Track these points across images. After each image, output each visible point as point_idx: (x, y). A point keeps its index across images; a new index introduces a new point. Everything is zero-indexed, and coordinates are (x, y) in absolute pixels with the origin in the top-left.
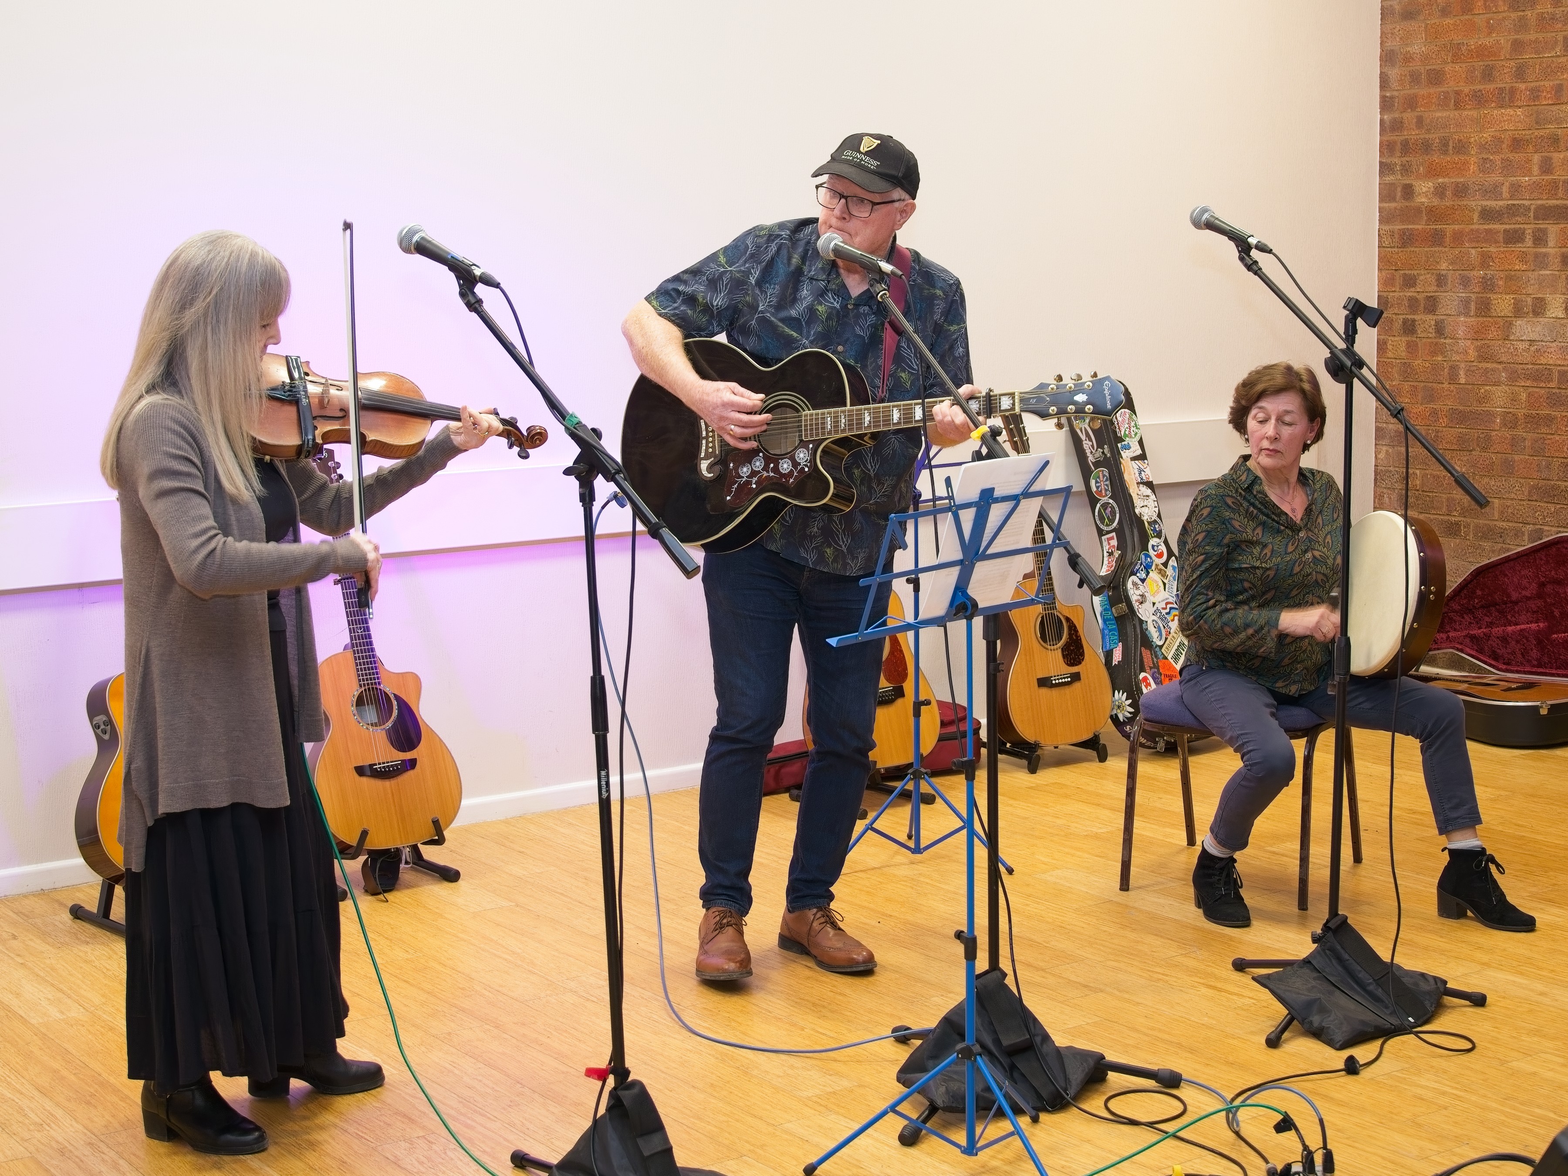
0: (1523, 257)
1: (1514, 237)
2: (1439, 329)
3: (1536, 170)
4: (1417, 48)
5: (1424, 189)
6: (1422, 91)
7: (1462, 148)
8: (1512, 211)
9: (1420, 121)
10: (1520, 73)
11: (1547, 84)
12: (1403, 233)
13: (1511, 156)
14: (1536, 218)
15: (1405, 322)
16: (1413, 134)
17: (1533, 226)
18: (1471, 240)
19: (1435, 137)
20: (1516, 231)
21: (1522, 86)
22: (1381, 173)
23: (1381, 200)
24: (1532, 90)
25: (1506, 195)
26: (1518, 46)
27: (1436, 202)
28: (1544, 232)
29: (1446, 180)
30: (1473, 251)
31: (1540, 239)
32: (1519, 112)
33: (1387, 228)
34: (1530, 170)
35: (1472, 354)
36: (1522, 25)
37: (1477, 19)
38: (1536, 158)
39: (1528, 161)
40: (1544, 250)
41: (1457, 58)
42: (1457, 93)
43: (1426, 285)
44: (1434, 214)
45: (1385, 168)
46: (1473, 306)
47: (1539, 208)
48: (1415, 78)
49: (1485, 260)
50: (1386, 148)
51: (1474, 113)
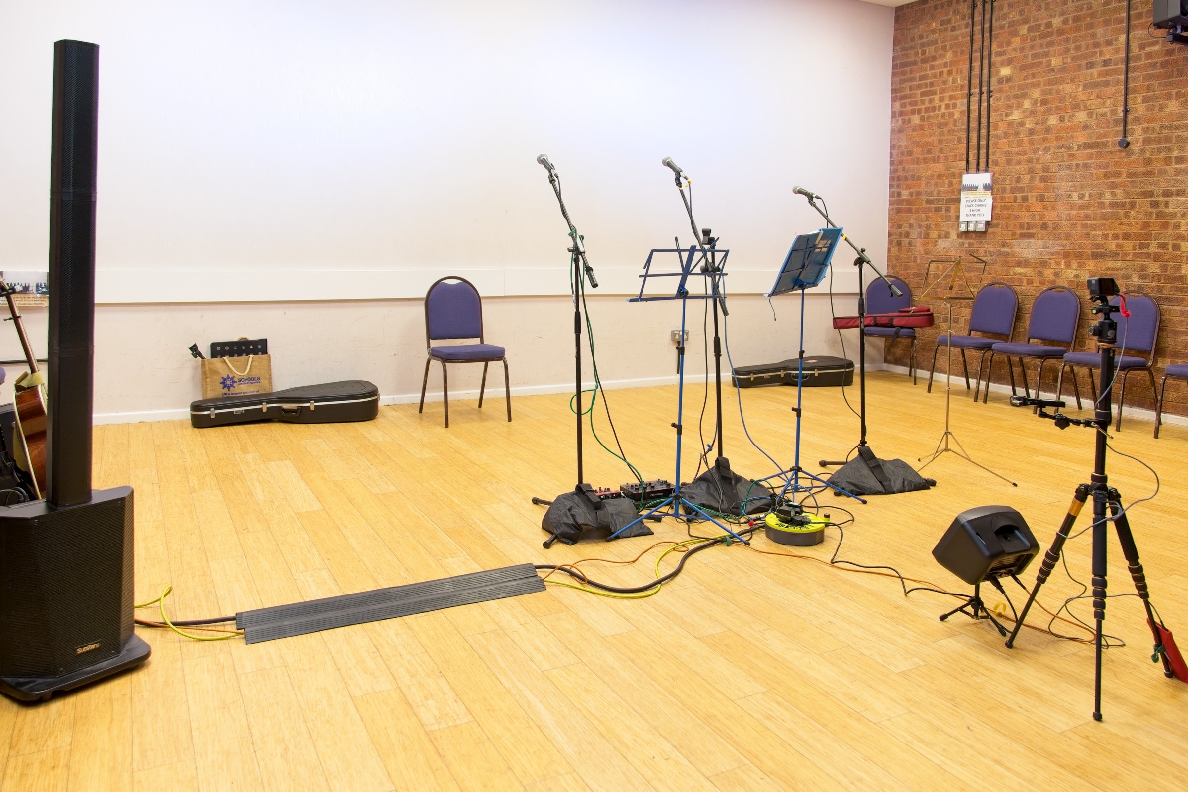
0: (941, 217)
1: (938, 210)
2: (910, 244)
3: (946, 185)
4: (903, 143)
5: (905, 193)
6: (905, 158)
7: (919, 178)
8: (938, 200)
9: (904, 169)
10: (941, 151)
11: (951, 154)
12: (897, 209)
13: (937, 181)
14: (946, 203)
15: (898, 241)
16: (901, 174)
17: (945, 206)
18: (922, 211)
19: (909, 175)
20: (939, 208)
21: (942, 155)
22: (890, 188)
23: (889, 197)
24: (945, 157)
25: (935, 194)
26: (940, 141)
27: (909, 198)
28: (950, 208)
29: (913, 190)
30: (923, 215)
31: (948, 210)
32: (940, 164)
33: (891, 207)
34: (944, 185)
35: (922, 252)
36: (942, 134)
37: (926, 132)
38: (947, 181)
39: (944, 182)
40: (949, 214)
41: (918, 146)
42: (918, 159)
43: (906, 227)
44: (909, 202)
45: (891, 186)
46: (923, 235)
47: (947, 199)
48: (902, 154)
49: (927, 219)
50: (892, 179)
51: (924, 166)
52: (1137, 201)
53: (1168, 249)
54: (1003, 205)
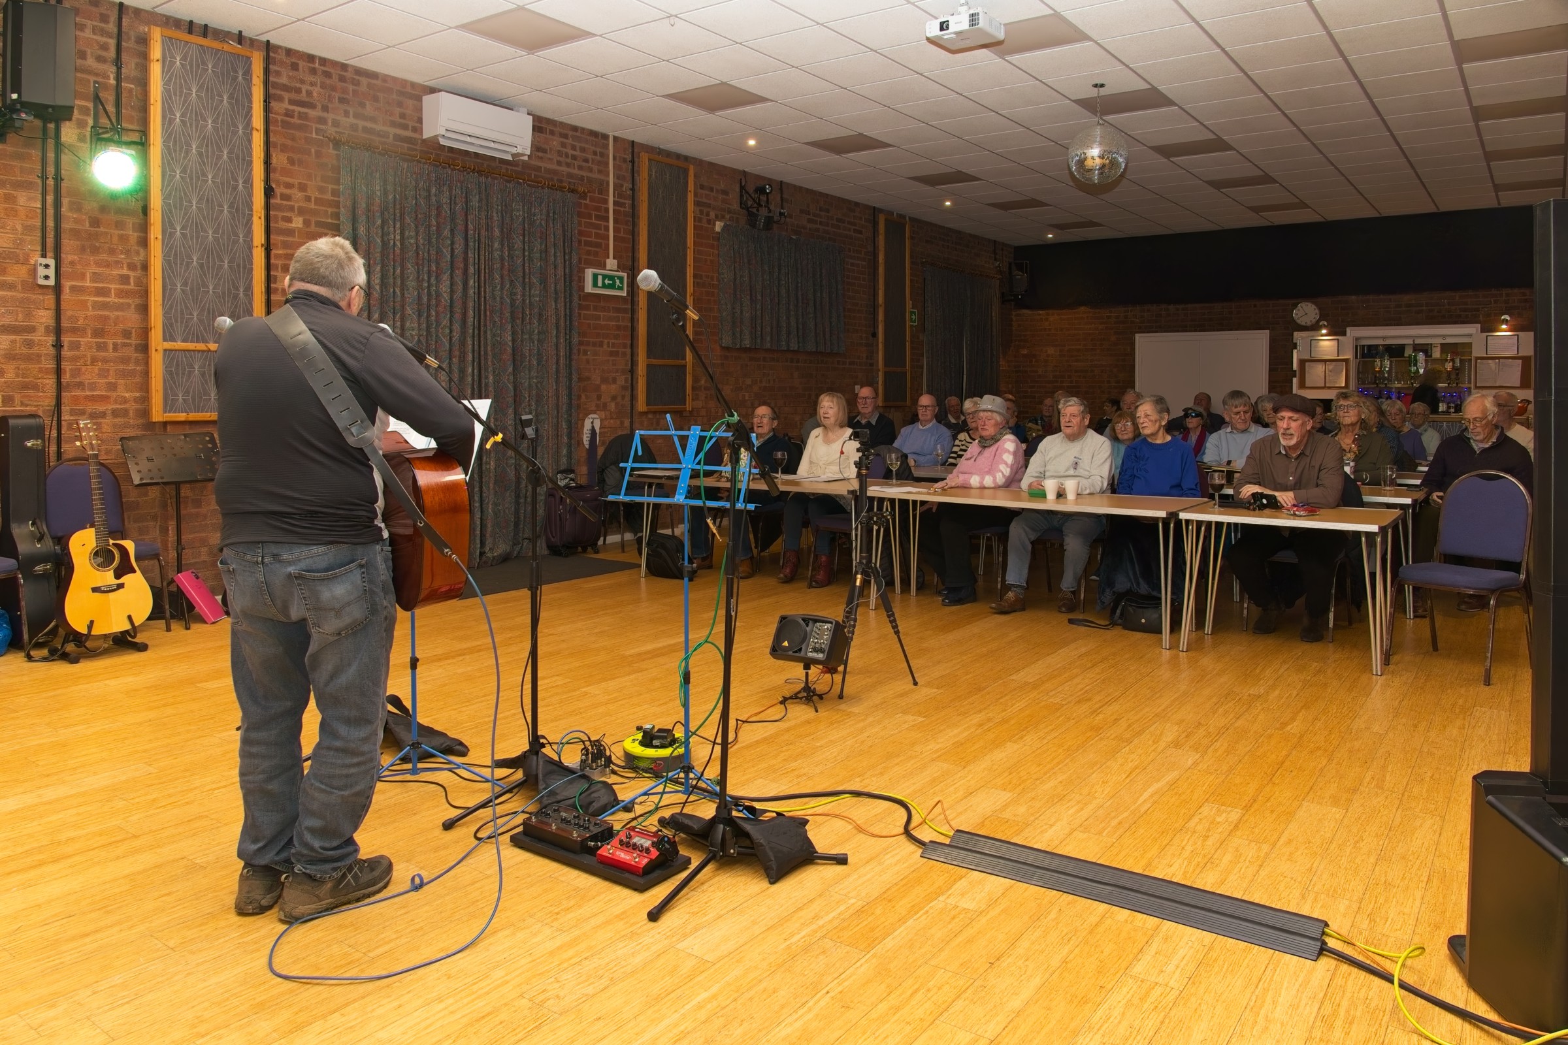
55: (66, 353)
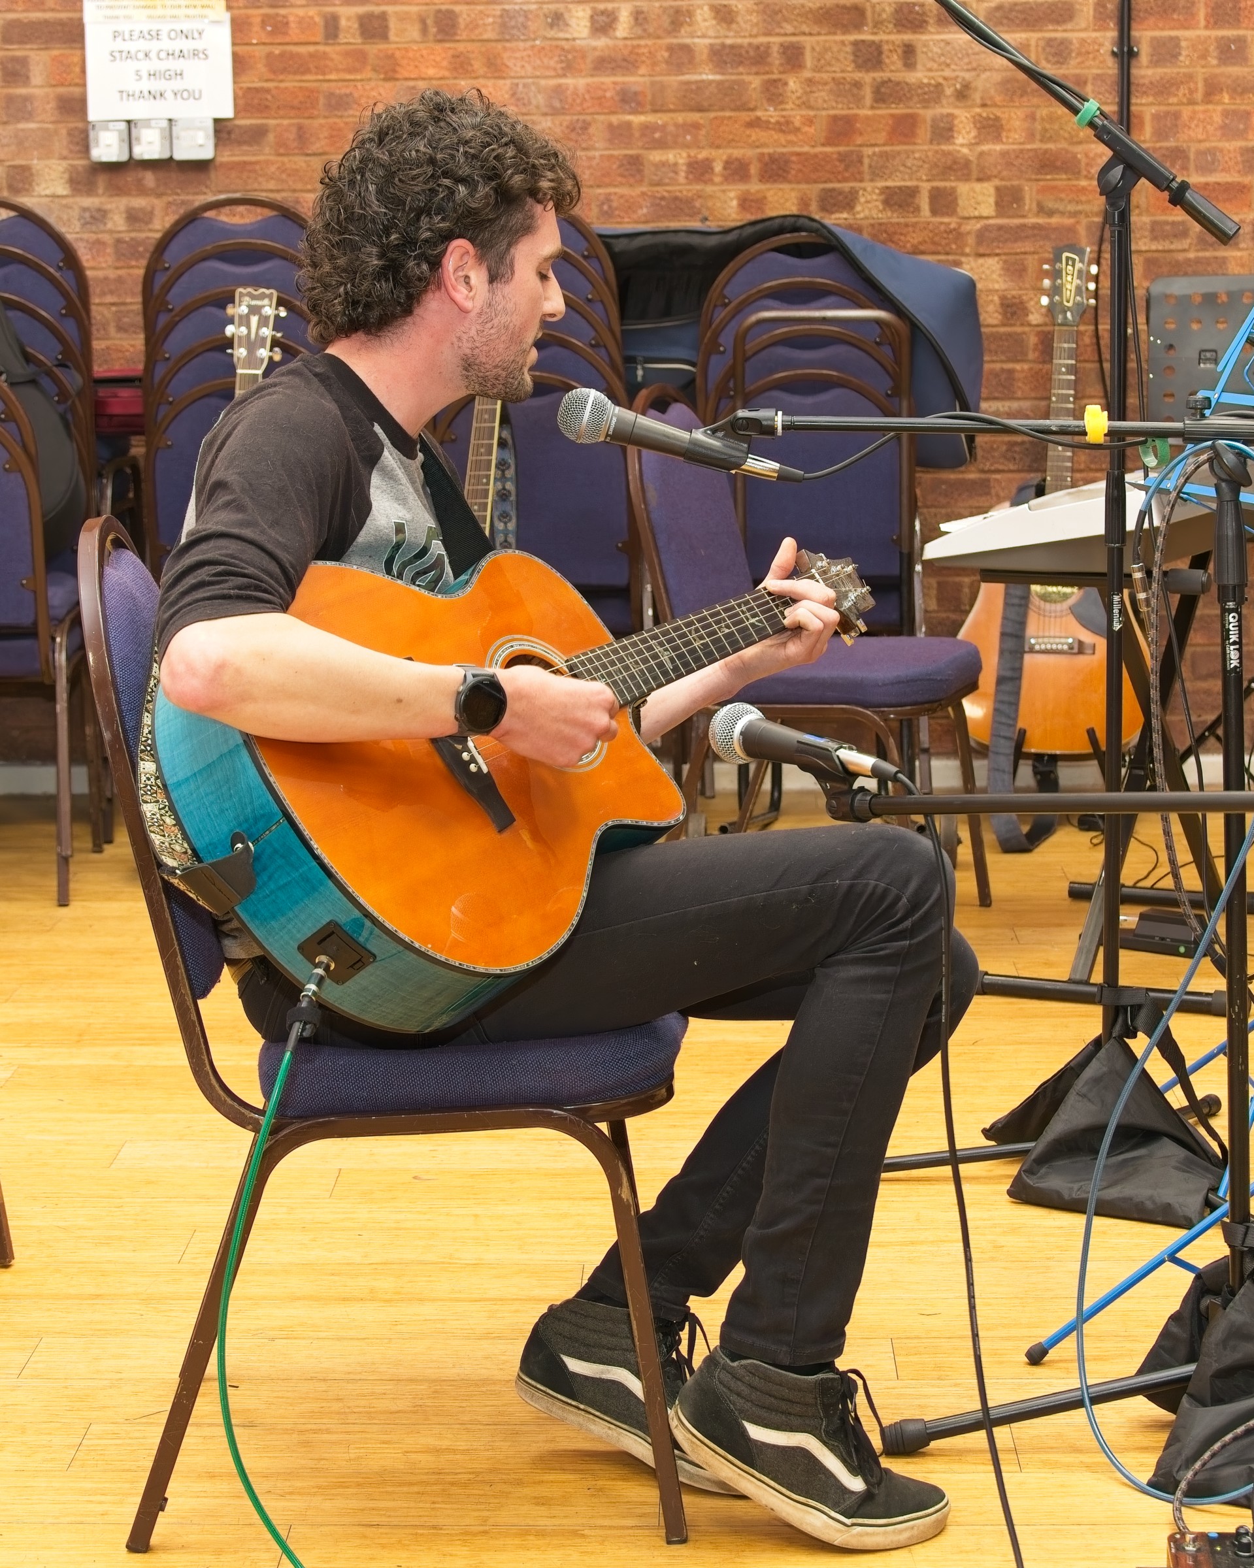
52: (808, 42)
53: (918, 209)
54: (277, 51)
55: (1144, 71)
